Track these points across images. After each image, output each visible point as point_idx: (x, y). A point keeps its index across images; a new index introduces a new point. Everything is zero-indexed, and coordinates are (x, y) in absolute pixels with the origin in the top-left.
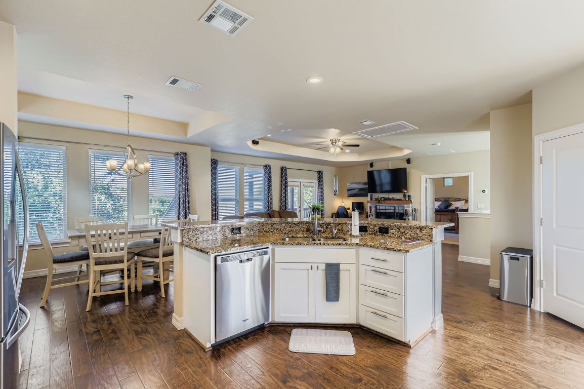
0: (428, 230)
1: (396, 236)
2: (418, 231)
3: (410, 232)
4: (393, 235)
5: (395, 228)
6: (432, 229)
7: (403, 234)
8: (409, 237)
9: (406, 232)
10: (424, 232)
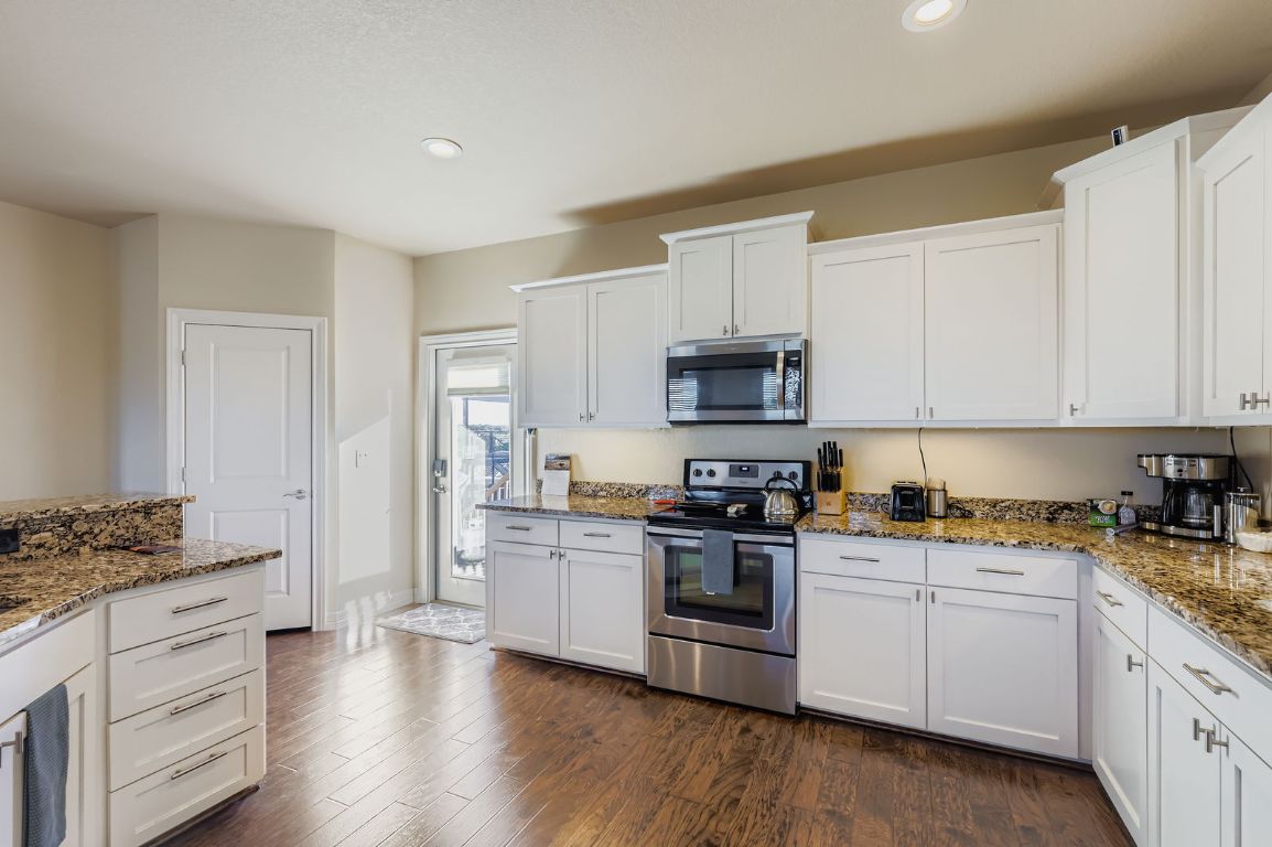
0: (169, 510)
1: (56, 551)
2: (139, 518)
3: (111, 527)
4: (42, 551)
5: (50, 525)
6: (179, 506)
7: (86, 538)
8: (108, 541)
9: (96, 531)
10: (156, 518)
